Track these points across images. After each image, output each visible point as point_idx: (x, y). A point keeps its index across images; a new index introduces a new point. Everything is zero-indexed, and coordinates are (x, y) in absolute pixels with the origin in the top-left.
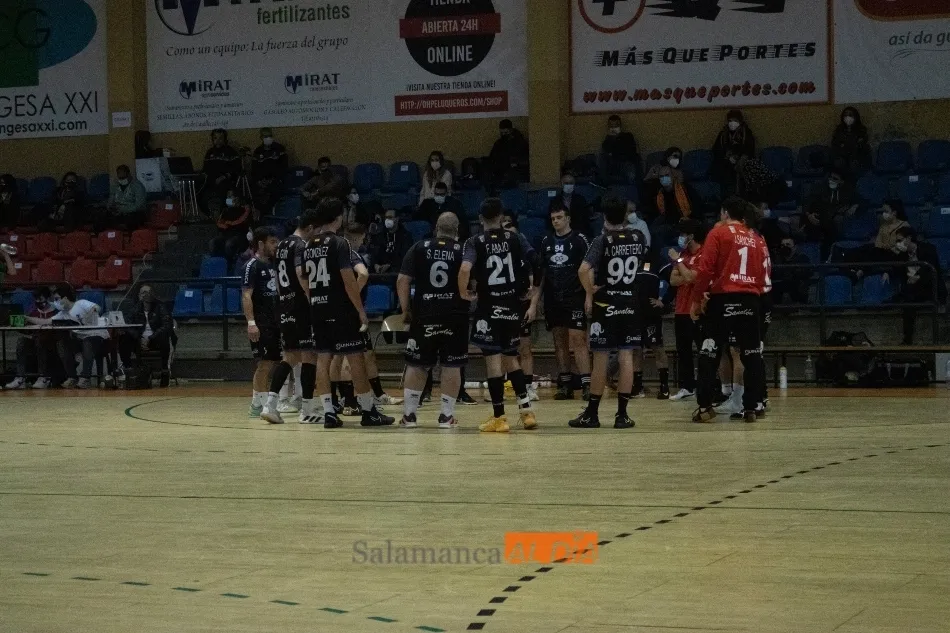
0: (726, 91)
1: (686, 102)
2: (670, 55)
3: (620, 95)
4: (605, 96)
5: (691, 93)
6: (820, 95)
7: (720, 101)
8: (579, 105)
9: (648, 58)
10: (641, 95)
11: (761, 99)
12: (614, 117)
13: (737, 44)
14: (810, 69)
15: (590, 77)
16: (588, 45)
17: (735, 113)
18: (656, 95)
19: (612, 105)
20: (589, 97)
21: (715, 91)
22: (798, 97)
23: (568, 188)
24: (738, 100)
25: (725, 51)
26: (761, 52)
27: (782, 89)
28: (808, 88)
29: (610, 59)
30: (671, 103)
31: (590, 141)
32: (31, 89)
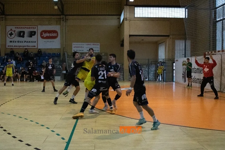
0: (25, 46)
1: (20, 47)
2: (18, 42)
3: (12, 46)
4: (10, 46)
5: (21, 46)
6: (36, 47)
7: (24, 47)
8: (7, 47)
9: (16, 42)
10: (15, 46)
11: (29, 47)
12: (12, 49)
13: (26, 41)
14: (35, 44)
15: (8, 44)
16: (8, 40)
17: (26, 49)
18: (17, 46)
19: (11, 47)
20: (8, 46)
21: (24, 46)
22: (34, 47)
23: (6, 57)
24: (26, 47)
25: (25, 42)
26: (29, 42)
27: (32, 46)
28: (35, 46)
29: (11, 42)
30: (19, 47)
31: (8, 52)
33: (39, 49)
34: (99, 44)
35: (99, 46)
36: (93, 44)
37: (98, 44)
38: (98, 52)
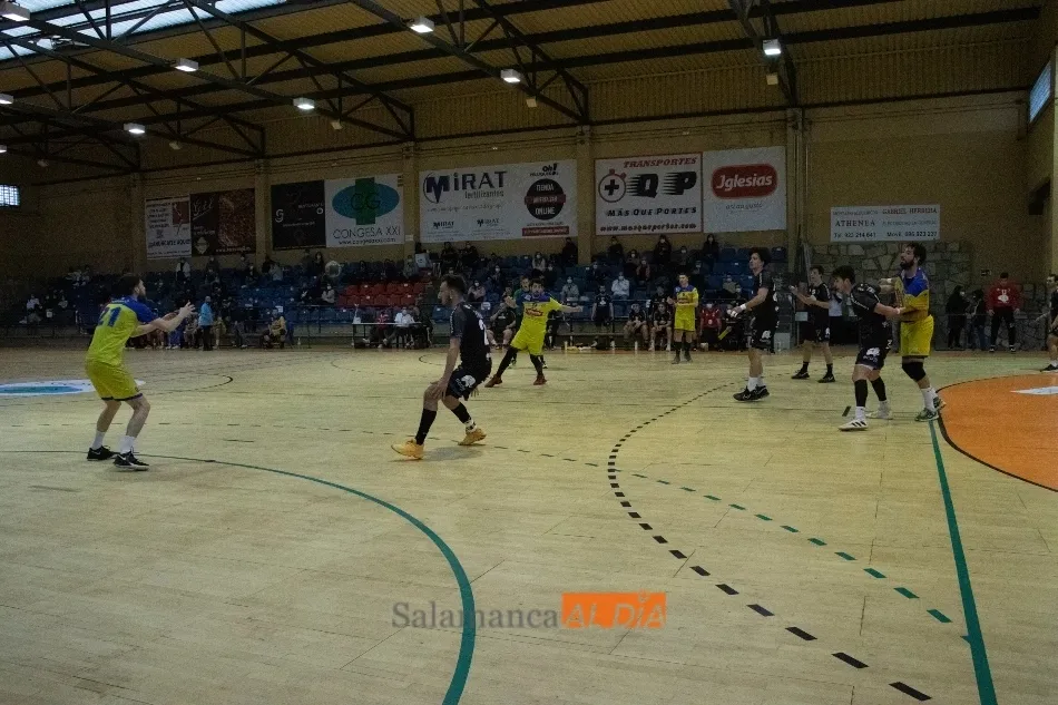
0: (659, 227)
1: (644, 231)
2: (636, 212)
3: (616, 228)
4: (609, 229)
5: (645, 228)
6: (698, 229)
7: (656, 231)
8: (599, 232)
9: (627, 213)
10: (624, 228)
11: (674, 231)
12: (614, 237)
13: (664, 208)
14: (695, 218)
15: (603, 221)
16: (603, 207)
17: (663, 236)
18: (630, 228)
19: (613, 232)
20: (603, 229)
21: (655, 227)
22: (689, 230)
23: (595, 267)
24: (665, 231)
25: (659, 211)
26: (674, 211)
27: (682, 226)
28: (693, 226)
29: (611, 213)
30: (637, 232)
31: (604, 247)
32: (372, 226)
33: (710, 235)
34: (937, 207)
35: (936, 217)
36: (913, 211)
37: (933, 207)
38: (931, 238)
